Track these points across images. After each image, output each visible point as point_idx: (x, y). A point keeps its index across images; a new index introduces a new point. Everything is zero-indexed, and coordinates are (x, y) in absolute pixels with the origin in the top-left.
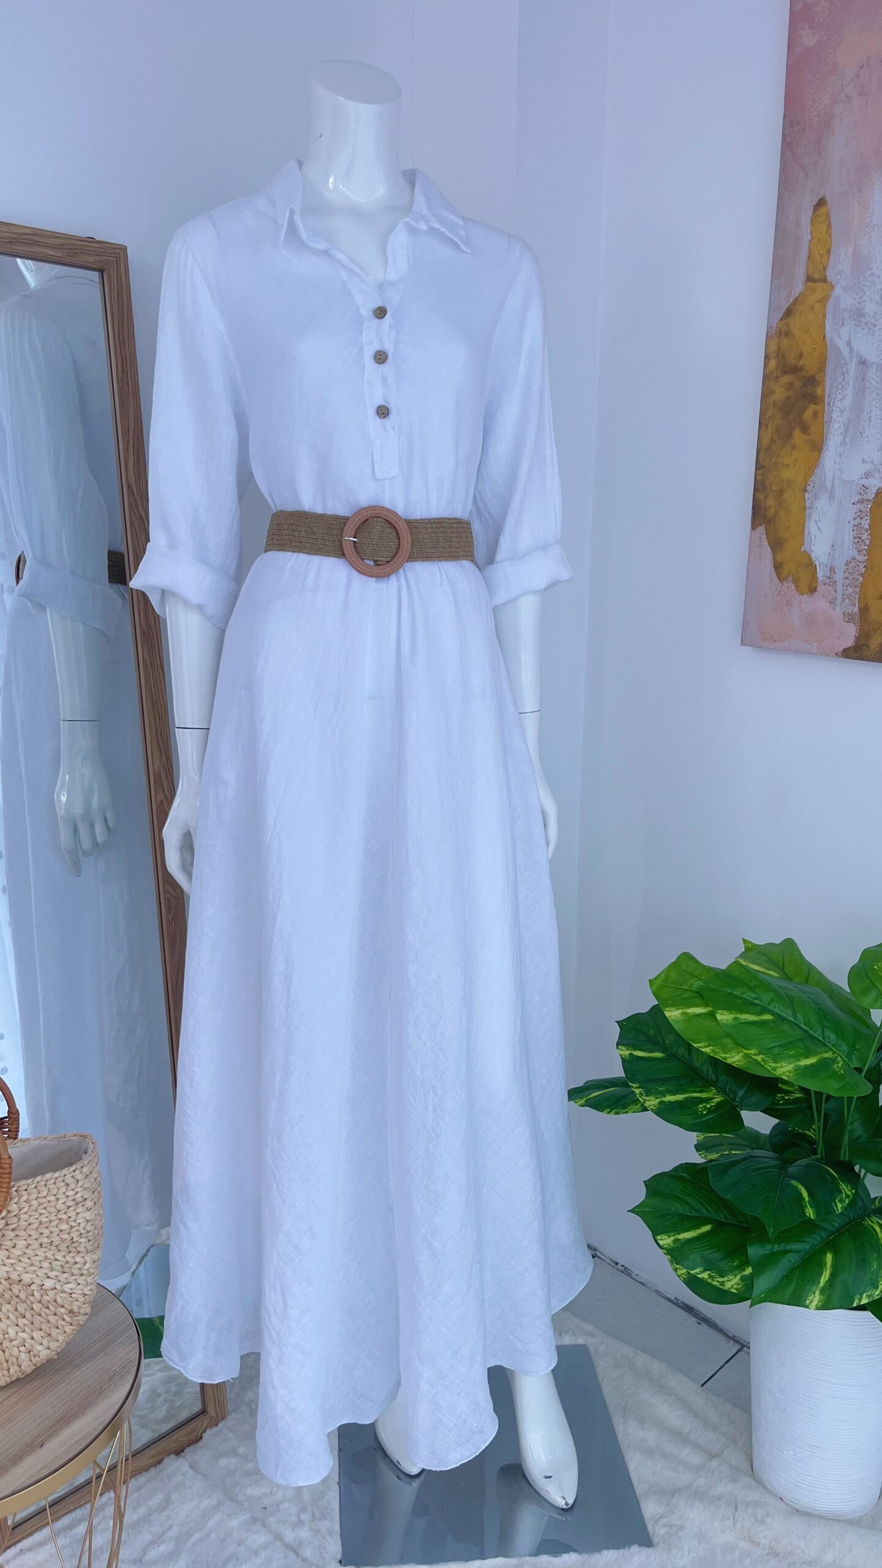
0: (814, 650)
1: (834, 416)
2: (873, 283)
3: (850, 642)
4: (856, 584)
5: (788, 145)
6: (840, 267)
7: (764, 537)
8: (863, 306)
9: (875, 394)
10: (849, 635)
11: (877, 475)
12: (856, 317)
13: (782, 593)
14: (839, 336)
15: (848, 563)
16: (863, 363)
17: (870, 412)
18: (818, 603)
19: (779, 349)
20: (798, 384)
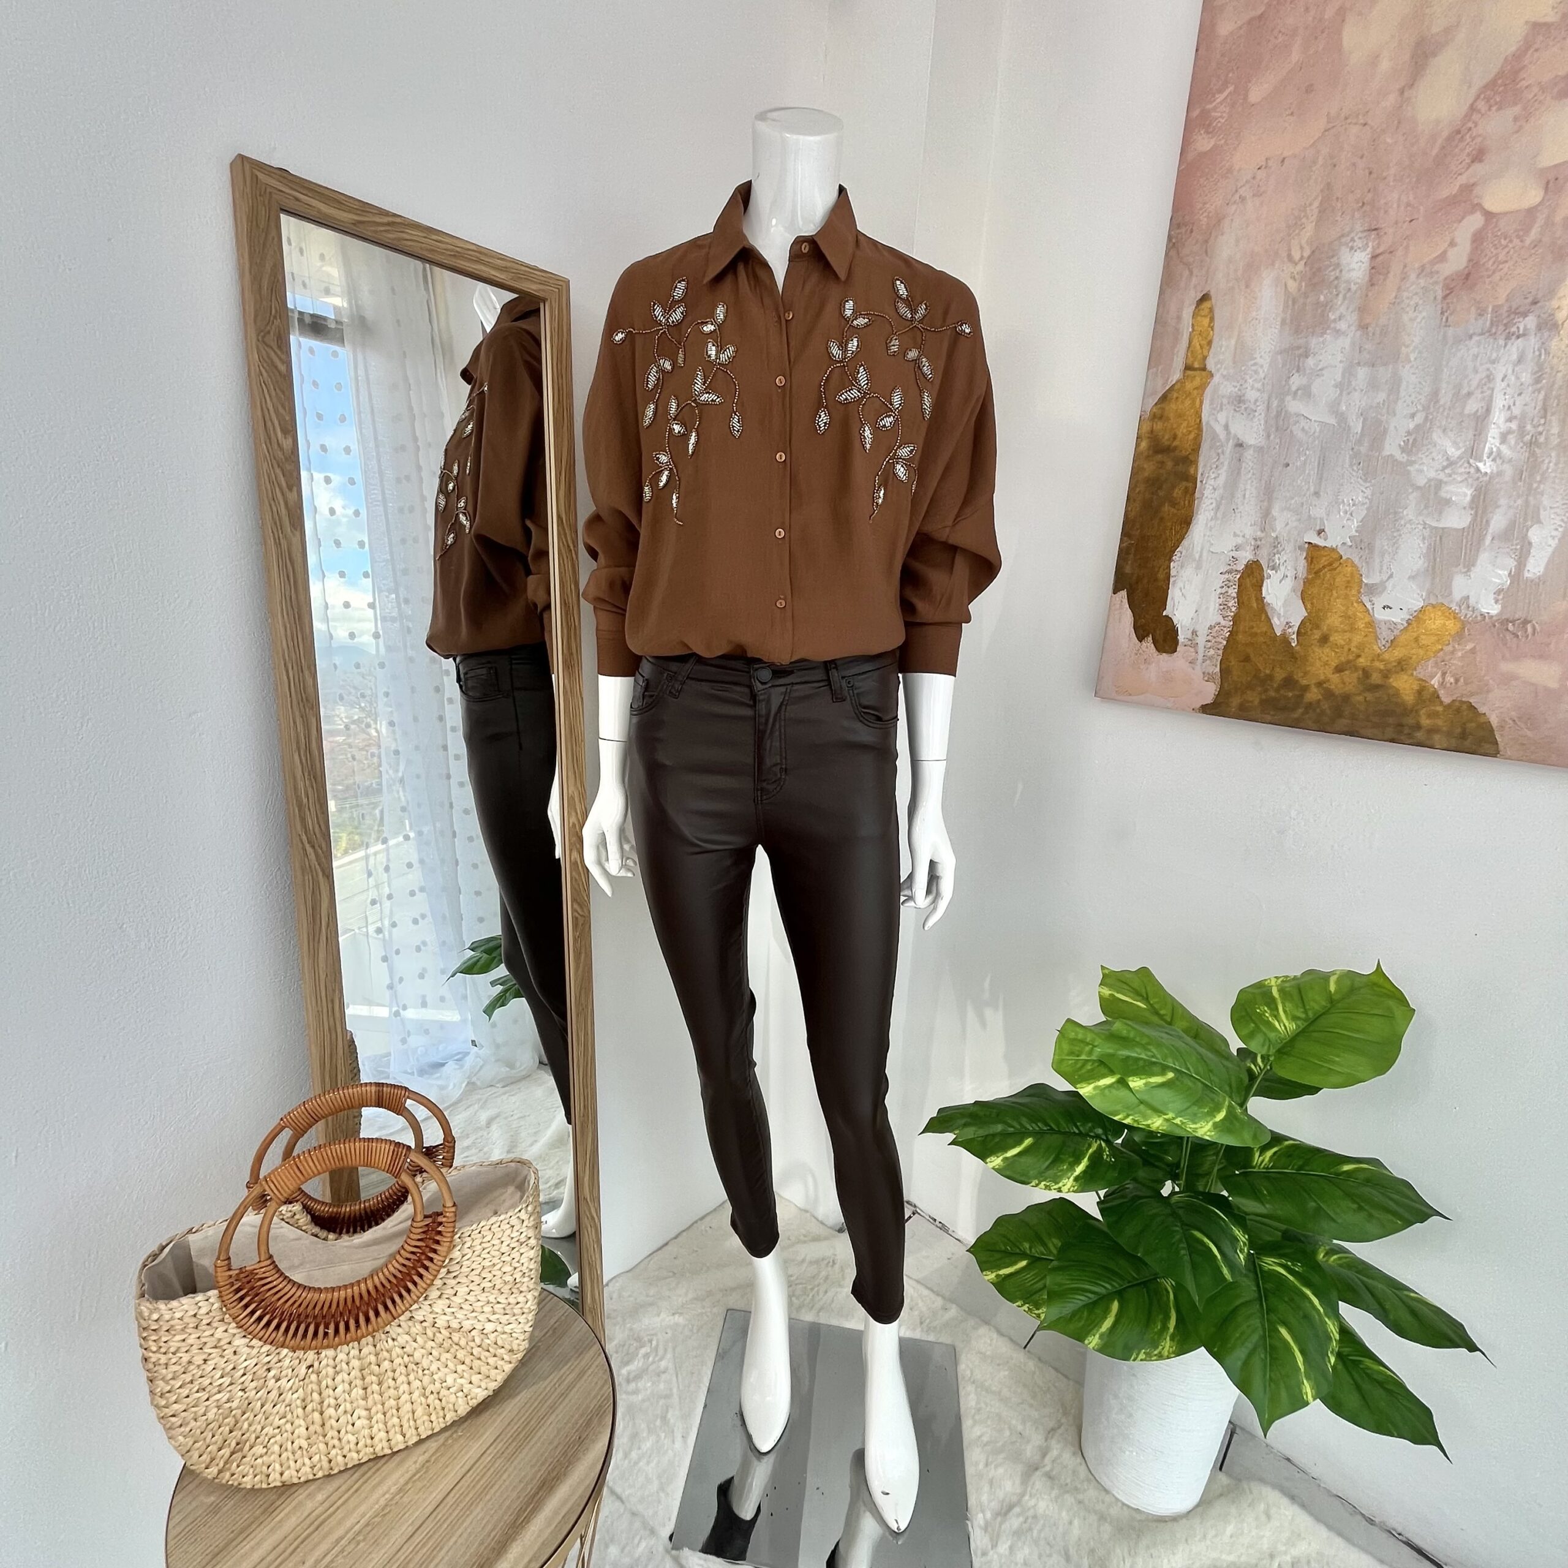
0: (1169, 705)
1: (1207, 493)
2: (1256, 372)
3: (1209, 700)
4: (1219, 647)
5: (1174, 244)
6: (1219, 359)
7: (1125, 601)
8: (1243, 392)
9: (1250, 475)
10: (1209, 692)
11: (1248, 548)
12: (1235, 403)
13: (1141, 651)
14: (1216, 420)
15: (1211, 628)
16: (1240, 445)
17: (1245, 490)
18: (1176, 662)
19: (1152, 431)
20: (1169, 464)
